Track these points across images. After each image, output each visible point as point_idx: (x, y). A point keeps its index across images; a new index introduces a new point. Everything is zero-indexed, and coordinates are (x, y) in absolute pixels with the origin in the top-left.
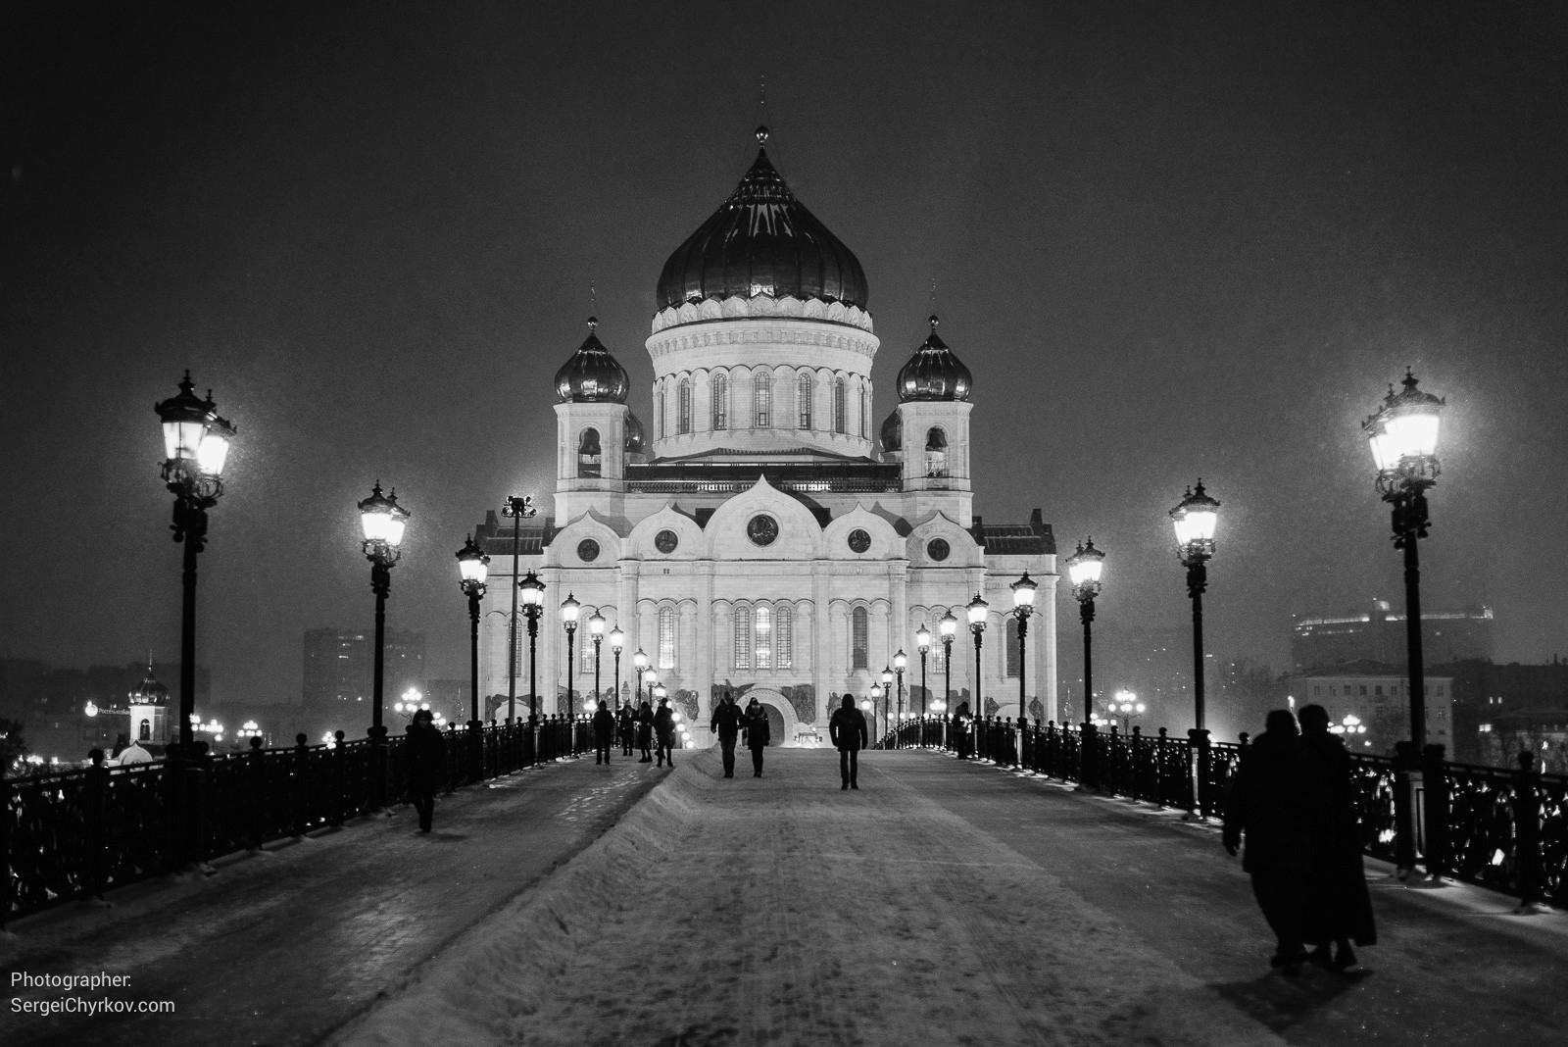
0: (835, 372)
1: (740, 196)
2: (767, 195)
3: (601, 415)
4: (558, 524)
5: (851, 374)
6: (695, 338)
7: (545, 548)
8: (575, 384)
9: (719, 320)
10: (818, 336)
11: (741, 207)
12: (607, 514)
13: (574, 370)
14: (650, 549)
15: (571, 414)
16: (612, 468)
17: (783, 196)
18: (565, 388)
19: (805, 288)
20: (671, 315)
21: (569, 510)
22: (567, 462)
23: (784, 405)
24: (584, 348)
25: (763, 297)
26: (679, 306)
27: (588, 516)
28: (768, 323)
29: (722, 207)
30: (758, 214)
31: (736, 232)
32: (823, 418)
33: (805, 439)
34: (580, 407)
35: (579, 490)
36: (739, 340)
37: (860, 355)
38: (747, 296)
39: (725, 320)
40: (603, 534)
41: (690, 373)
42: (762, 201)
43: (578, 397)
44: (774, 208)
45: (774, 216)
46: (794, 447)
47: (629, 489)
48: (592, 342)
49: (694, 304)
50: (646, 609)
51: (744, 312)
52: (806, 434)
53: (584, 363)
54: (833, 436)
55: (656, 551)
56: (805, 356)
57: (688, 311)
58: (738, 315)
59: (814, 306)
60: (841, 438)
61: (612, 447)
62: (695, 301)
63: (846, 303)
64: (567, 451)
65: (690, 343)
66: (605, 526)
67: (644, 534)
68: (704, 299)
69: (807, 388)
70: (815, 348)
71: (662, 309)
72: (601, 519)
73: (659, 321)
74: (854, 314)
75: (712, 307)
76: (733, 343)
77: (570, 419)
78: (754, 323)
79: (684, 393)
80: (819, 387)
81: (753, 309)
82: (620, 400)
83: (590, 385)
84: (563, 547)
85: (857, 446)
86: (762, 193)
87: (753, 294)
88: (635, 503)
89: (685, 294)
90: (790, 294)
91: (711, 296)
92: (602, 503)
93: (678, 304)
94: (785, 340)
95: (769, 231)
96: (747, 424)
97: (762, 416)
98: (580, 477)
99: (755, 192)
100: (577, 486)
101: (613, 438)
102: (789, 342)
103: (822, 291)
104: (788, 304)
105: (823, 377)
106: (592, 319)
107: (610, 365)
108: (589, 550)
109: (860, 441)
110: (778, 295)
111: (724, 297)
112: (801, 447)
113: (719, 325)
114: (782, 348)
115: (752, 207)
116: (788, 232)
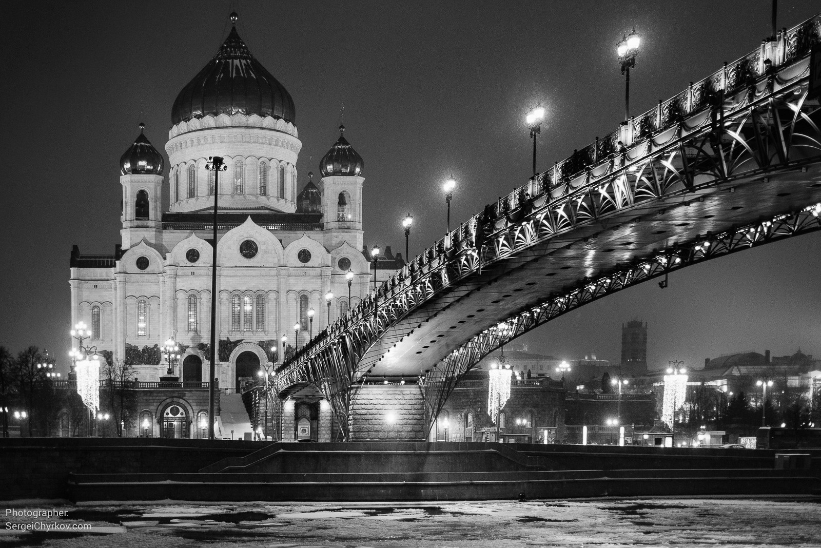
0: (280, 161)
1: (222, 54)
2: (238, 54)
3: (149, 182)
4: (124, 247)
5: (288, 163)
6: (199, 140)
7: (117, 262)
8: (134, 163)
9: (214, 128)
10: (272, 138)
11: (223, 61)
12: (153, 241)
13: (133, 155)
14: (184, 261)
15: (131, 181)
16: (156, 215)
17: (246, 55)
18: (127, 166)
19: (263, 110)
20: (183, 126)
21: (131, 239)
22: (129, 211)
23: (252, 181)
24: (137, 141)
25: (240, 114)
26: (189, 120)
27: (143, 243)
28: (243, 130)
29: (211, 62)
30: (235, 65)
31: (222, 75)
32: (273, 189)
33: (263, 201)
34: (137, 177)
35: (137, 227)
36: (225, 140)
37: (292, 152)
38: (230, 114)
39: (217, 128)
40: (152, 254)
41: (195, 161)
42: (236, 58)
43: (135, 171)
44: (243, 62)
45: (244, 67)
46: (257, 206)
47: (165, 227)
48: (142, 138)
49: (198, 118)
50: (181, 296)
51: (229, 124)
52: (263, 198)
53: (139, 150)
54: (278, 200)
55: (187, 261)
56: (263, 151)
57: (194, 123)
58: (225, 125)
59: (269, 121)
60: (282, 201)
61: (156, 201)
62: (198, 117)
63: (287, 121)
64: (129, 204)
65: (195, 143)
66: (152, 249)
67: (179, 252)
68: (204, 116)
69: (264, 171)
70: (269, 146)
71: (177, 122)
72: (150, 245)
73: (175, 130)
74: (290, 127)
75: (209, 120)
76: (222, 142)
77: (130, 184)
78: (235, 130)
79: (192, 173)
80: (271, 170)
81: (234, 122)
82: (160, 174)
83: (142, 163)
84: (128, 262)
85: (289, 207)
86: (236, 53)
87: (233, 113)
88: (169, 236)
89: (191, 113)
90: (255, 113)
91: (208, 114)
92: (150, 235)
93: (187, 120)
94: (252, 141)
95: (242, 75)
96: (230, 192)
97: (239, 188)
98: (137, 219)
99: (231, 52)
100: (136, 224)
101: (156, 196)
102: (255, 142)
103: (273, 112)
104: (254, 119)
105: (273, 164)
106: (142, 124)
107: (154, 153)
108: (143, 263)
109: (292, 204)
110: (248, 113)
111: (216, 114)
112: (261, 206)
113: (214, 131)
114: (251, 146)
115: (230, 61)
116: (253, 75)
